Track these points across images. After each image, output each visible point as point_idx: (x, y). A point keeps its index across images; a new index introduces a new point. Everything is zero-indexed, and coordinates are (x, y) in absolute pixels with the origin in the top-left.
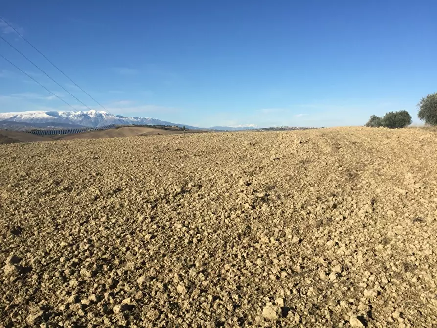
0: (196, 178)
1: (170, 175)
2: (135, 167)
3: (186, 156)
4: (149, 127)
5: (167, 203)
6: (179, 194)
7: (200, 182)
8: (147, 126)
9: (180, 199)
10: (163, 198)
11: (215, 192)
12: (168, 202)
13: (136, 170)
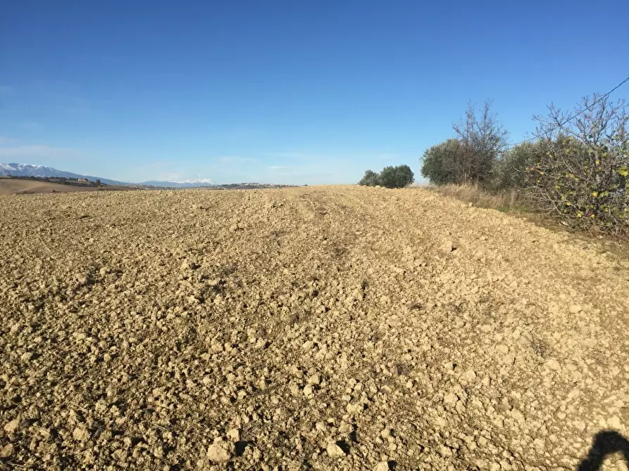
0: (114, 260)
1: (69, 256)
2: (8, 244)
3: (98, 227)
4: (38, 179)
5: (61, 301)
6: (83, 286)
7: (120, 266)
8: (33, 179)
9: (85, 294)
10: (55, 293)
11: (143, 280)
12: (63, 299)
13: (10, 250)
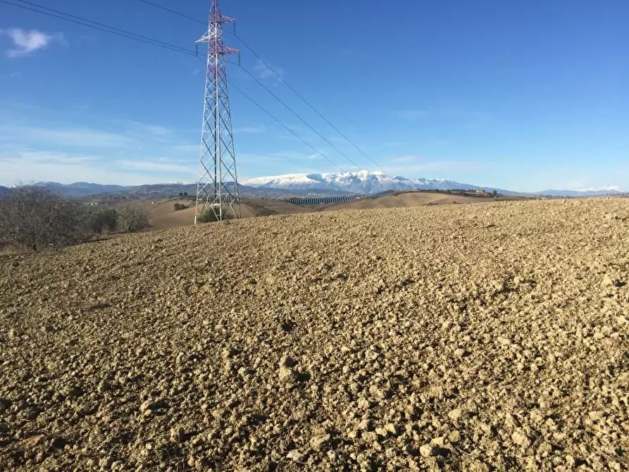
0: (526, 271)
1: (482, 263)
2: (428, 249)
3: (505, 236)
4: (442, 192)
5: (481, 305)
6: (499, 293)
7: (533, 276)
8: (438, 191)
9: (502, 301)
10: (475, 296)
11: (560, 293)
12: (483, 303)
13: (431, 255)
